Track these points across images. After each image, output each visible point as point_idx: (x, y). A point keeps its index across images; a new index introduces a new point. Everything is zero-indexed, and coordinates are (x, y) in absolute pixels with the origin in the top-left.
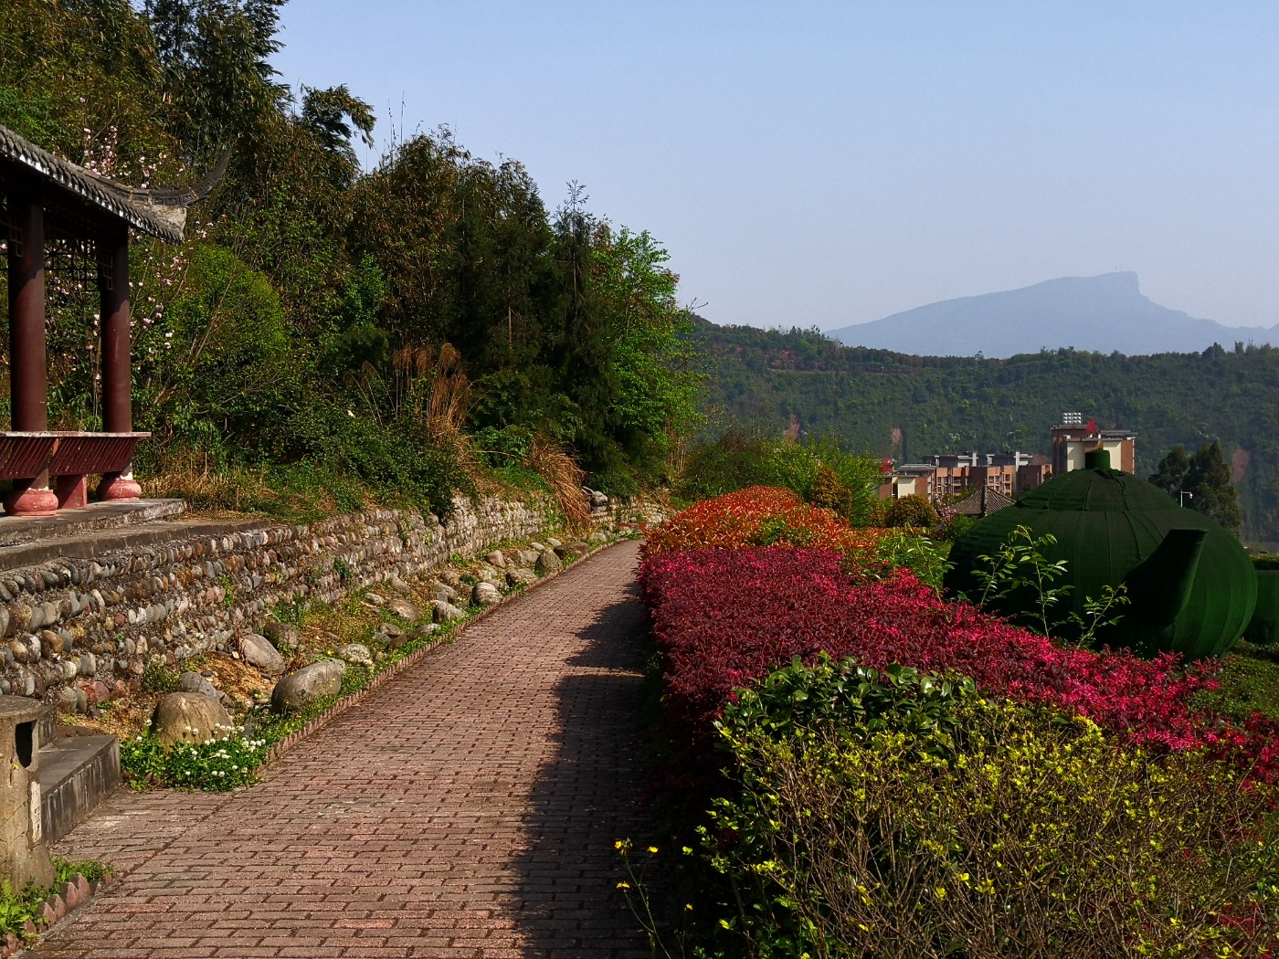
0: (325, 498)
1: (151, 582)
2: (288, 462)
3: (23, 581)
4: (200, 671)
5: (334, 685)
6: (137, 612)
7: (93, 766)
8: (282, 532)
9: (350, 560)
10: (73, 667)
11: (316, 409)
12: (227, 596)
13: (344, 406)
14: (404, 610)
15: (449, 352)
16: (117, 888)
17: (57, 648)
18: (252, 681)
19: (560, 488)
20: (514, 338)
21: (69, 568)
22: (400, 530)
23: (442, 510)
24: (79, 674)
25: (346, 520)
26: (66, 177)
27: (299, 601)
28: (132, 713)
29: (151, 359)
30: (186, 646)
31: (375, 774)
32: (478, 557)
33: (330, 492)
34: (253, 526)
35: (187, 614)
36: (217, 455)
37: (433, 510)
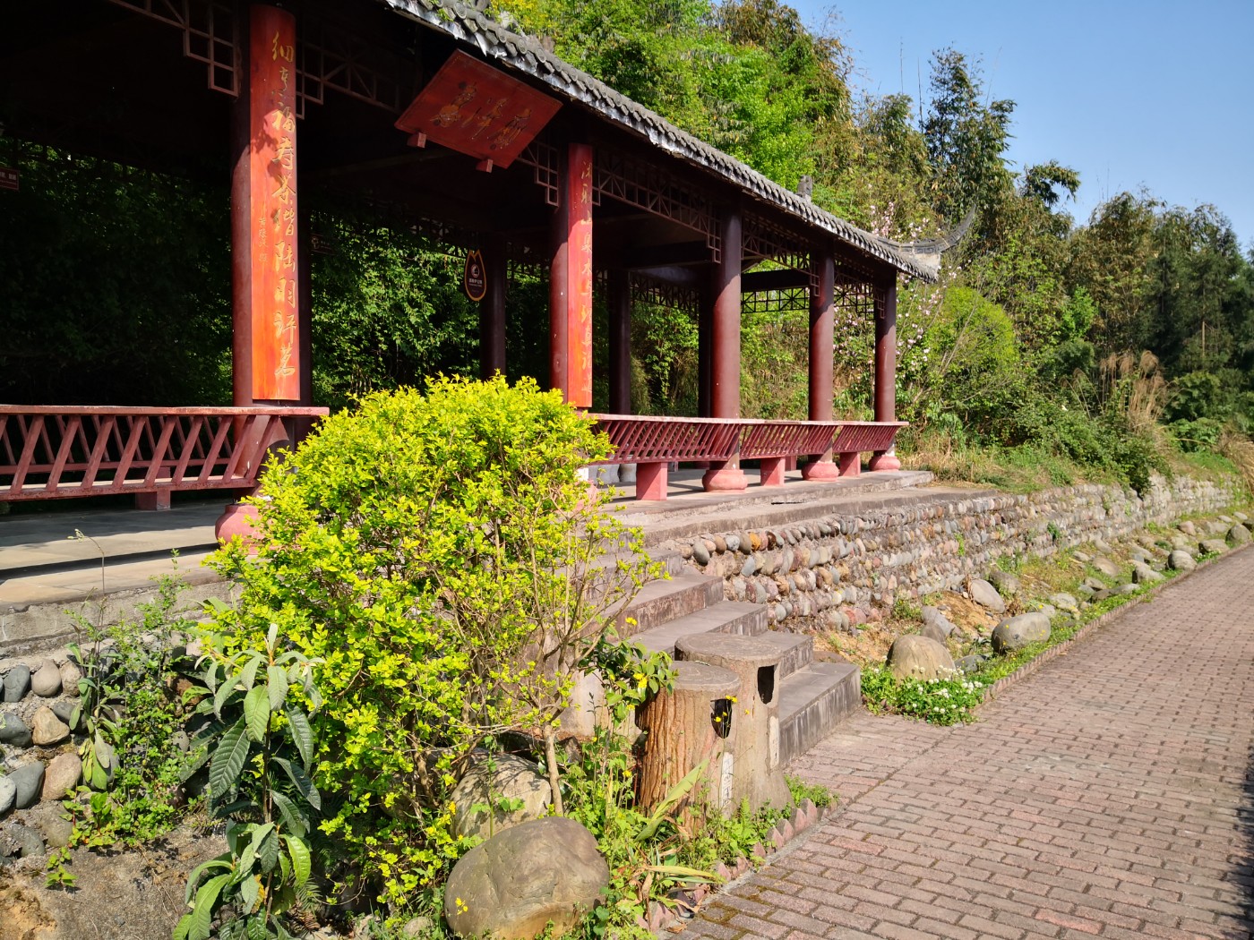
0: (1042, 474)
1: (901, 535)
2: (1014, 445)
3: (804, 531)
4: (937, 605)
5: (1046, 633)
6: (890, 557)
7: (837, 691)
8: (1006, 500)
9: (1061, 524)
10: (839, 596)
11: (1037, 405)
12: (960, 548)
13: (1059, 402)
14: (1106, 568)
15: (1149, 359)
16: (840, 817)
17: (828, 581)
18: (977, 617)
19: (1247, 471)
20: (1207, 347)
21: (839, 522)
22: (1103, 502)
23: (1140, 485)
24: (844, 601)
25: (1058, 492)
26: (849, 235)
27: (1018, 555)
28: (883, 635)
29: (913, 369)
30: (927, 585)
31: (1081, 731)
32: (1171, 526)
33: (1046, 469)
34: (983, 495)
35: (927, 561)
36: (959, 439)
37: (1132, 486)
